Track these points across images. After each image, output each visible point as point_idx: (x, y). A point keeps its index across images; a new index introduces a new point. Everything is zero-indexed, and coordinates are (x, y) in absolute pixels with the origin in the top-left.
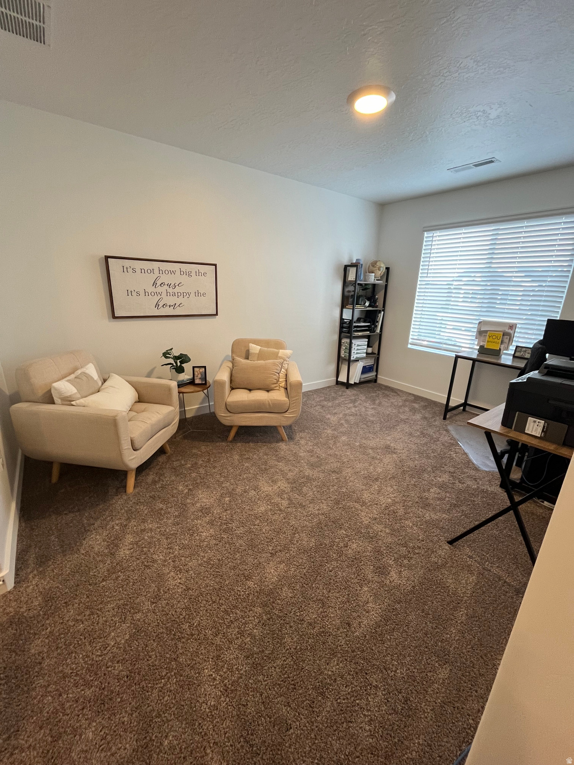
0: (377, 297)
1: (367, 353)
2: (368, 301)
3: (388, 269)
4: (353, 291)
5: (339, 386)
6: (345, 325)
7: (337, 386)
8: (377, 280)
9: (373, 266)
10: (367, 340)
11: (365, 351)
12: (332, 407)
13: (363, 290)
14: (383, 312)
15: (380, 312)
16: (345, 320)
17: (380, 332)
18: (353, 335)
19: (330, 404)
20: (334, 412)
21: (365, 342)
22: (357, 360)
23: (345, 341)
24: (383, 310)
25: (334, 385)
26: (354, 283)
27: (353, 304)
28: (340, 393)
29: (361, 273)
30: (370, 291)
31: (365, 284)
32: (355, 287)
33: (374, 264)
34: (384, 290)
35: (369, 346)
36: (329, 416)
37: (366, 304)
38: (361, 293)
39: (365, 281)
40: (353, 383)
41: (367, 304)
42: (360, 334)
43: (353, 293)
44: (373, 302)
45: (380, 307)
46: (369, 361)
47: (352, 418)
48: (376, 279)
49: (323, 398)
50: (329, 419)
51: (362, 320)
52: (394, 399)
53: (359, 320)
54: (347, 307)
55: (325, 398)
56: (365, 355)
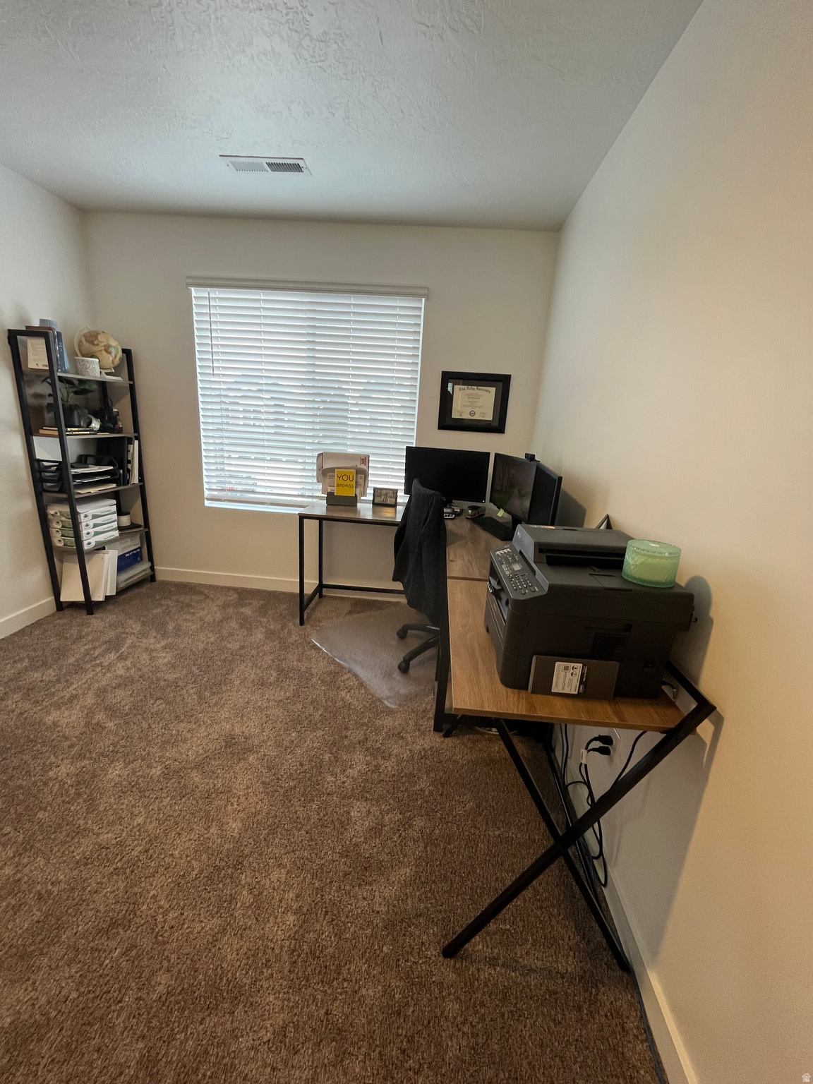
0: (115, 410)
1: (120, 528)
2: (96, 417)
3: (127, 352)
4: (50, 395)
5: (67, 612)
6: (47, 474)
7: (60, 614)
8: (107, 374)
9: (92, 343)
10: (115, 502)
11: (115, 525)
12: (59, 681)
13: (76, 393)
14: (136, 442)
15: (130, 441)
16: (46, 464)
17: (140, 481)
18: (77, 497)
19: (50, 674)
20: (66, 694)
21: (109, 506)
22: (100, 548)
23: (58, 511)
24: (137, 438)
25: (53, 615)
26: (49, 376)
27: (57, 424)
28: (74, 631)
29: (62, 354)
30: (95, 397)
31: (81, 381)
32: (53, 385)
33: (92, 338)
34: (129, 396)
35: (120, 512)
36: (54, 716)
37: (93, 425)
38: (73, 400)
39: (78, 374)
40: (102, 599)
41: (96, 425)
42: (93, 490)
43: (50, 400)
44: (109, 421)
45: (129, 431)
46: (128, 544)
47: (120, 693)
48: (103, 371)
49: (26, 663)
50: (55, 724)
51: (90, 460)
52: (203, 609)
53: (82, 461)
54: (41, 431)
55: (32, 659)
56: (116, 533)
